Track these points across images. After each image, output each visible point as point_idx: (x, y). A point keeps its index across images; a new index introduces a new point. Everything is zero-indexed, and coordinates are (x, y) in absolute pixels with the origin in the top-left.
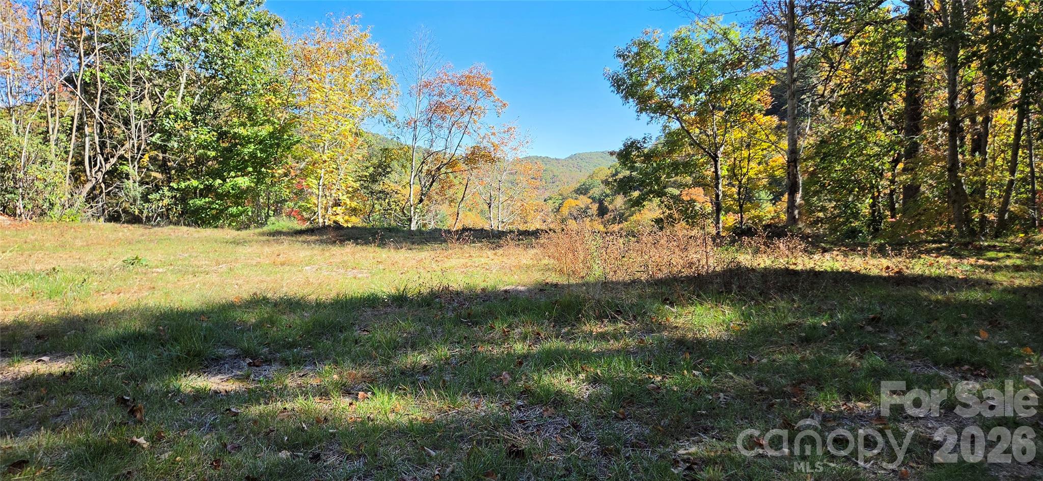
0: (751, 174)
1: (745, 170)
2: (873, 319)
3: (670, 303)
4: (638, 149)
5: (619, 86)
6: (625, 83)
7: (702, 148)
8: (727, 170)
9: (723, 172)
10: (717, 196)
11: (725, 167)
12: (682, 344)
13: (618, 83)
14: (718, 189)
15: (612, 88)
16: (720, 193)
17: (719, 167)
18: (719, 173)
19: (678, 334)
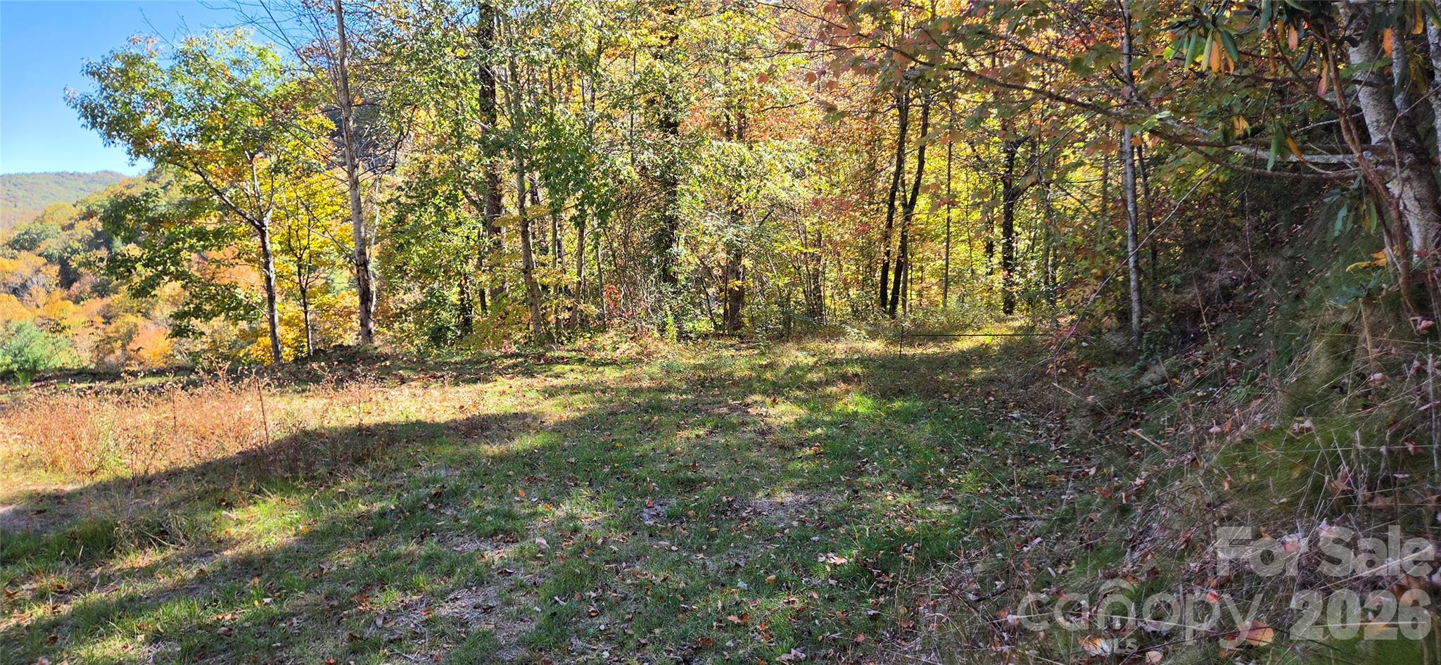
0: (314, 247)
1: (304, 242)
2: (436, 494)
3: (227, 505)
4: (137, 211)
5: (94, 117)
6: (104, 114)
7: (240, 213)
8: (280, 243)
9: (274, 246)
10: (269, 279)
11: (277, 238)
12: (249, 565)
13: (91, 114)
14: (268, 270)
15: (83, 120)
16: (273, 276)
17: (267, 240)
18: (268, 248)
19: (243, 549)
